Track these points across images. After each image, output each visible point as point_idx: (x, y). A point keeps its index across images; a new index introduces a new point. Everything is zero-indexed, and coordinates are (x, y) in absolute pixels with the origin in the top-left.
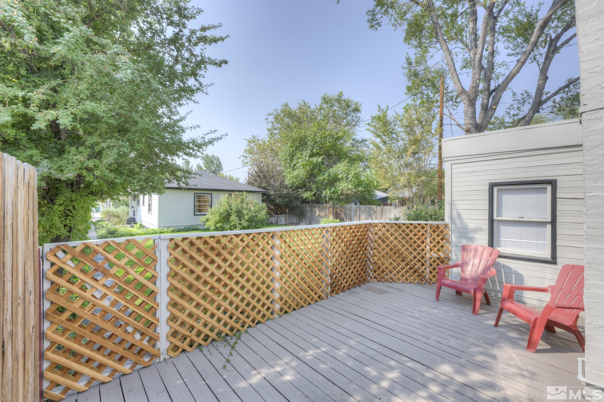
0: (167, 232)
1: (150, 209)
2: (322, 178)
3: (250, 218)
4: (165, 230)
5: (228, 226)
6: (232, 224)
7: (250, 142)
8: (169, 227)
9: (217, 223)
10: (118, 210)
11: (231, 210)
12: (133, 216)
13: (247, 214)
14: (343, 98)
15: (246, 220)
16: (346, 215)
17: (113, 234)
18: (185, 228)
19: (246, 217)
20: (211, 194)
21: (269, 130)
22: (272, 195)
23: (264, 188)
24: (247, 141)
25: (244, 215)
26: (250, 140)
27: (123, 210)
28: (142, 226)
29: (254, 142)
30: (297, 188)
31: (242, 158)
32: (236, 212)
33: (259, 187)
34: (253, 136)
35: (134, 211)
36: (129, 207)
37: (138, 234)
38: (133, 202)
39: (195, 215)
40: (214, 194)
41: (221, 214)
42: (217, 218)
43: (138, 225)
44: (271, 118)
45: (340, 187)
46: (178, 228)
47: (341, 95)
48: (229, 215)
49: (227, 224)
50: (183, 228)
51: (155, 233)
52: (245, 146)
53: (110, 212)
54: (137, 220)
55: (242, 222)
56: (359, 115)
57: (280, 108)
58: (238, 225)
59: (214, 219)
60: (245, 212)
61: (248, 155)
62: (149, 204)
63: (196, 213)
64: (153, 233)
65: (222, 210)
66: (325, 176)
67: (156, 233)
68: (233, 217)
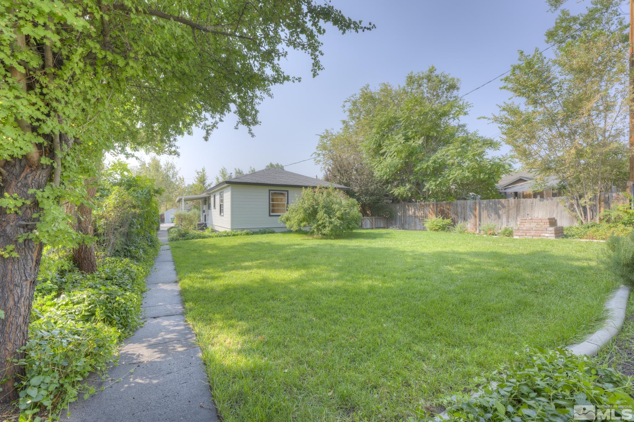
0: (241, 234)
1: (221, 211)
2: (425, 166)
3: (342, 214)
4: (239, 232)
5: (315, 225)
6: (320, 222)
7: (323, 137)
8: (243, 229)
9: (301, 222)
10: (189, 213)
11: (318, 204)
12: (204, 222)
13: (339, 210)
14: (436, 73)
15: (338, 218)
16: (456, 214)
17: (184, 236)
18: (260, 231)
19: (338, 214)
20: (288, 191)
21: (344, 122)
22: (356, 193)
23: (345, 184)
24: (319, 137)
25: (334, 211)
26: (323, 135)
27: (195, 214)
28: (213, 231)
29: (326, 137)
30: (387, 182)
31: (314, 156)
32: (324, 207)
33: (340, 183)
34: (326, 130)
35: (205, 216)
36: (200, 210)
37: (210, 237)
38: (204, 206)
39: (270, 216)
40: (291, 191)
41: (305, 210)
42: (302, 216)
43: (210, 229)
44: (349, 106)
45: (451, 176)
46: (254, 230)
47: (432, 70)
48: (315, 212)
49: (314, 223)
50: (258, 230)
51: (227, 235)
52: (317, 141)
53: (182, 215)
54: (208, 225)
55: (333, 220)
56: (455, 93)
57: (358, 93)
58: (327, 224)
59: (296, 218)
60: (336, 207)
61: (320, 152)
62: (220, 205)
63: (272, 214)
64: (225, 236)
65: (306, 206)
66: (430, 163)
67: (229, 236)
68: (321, 214)
